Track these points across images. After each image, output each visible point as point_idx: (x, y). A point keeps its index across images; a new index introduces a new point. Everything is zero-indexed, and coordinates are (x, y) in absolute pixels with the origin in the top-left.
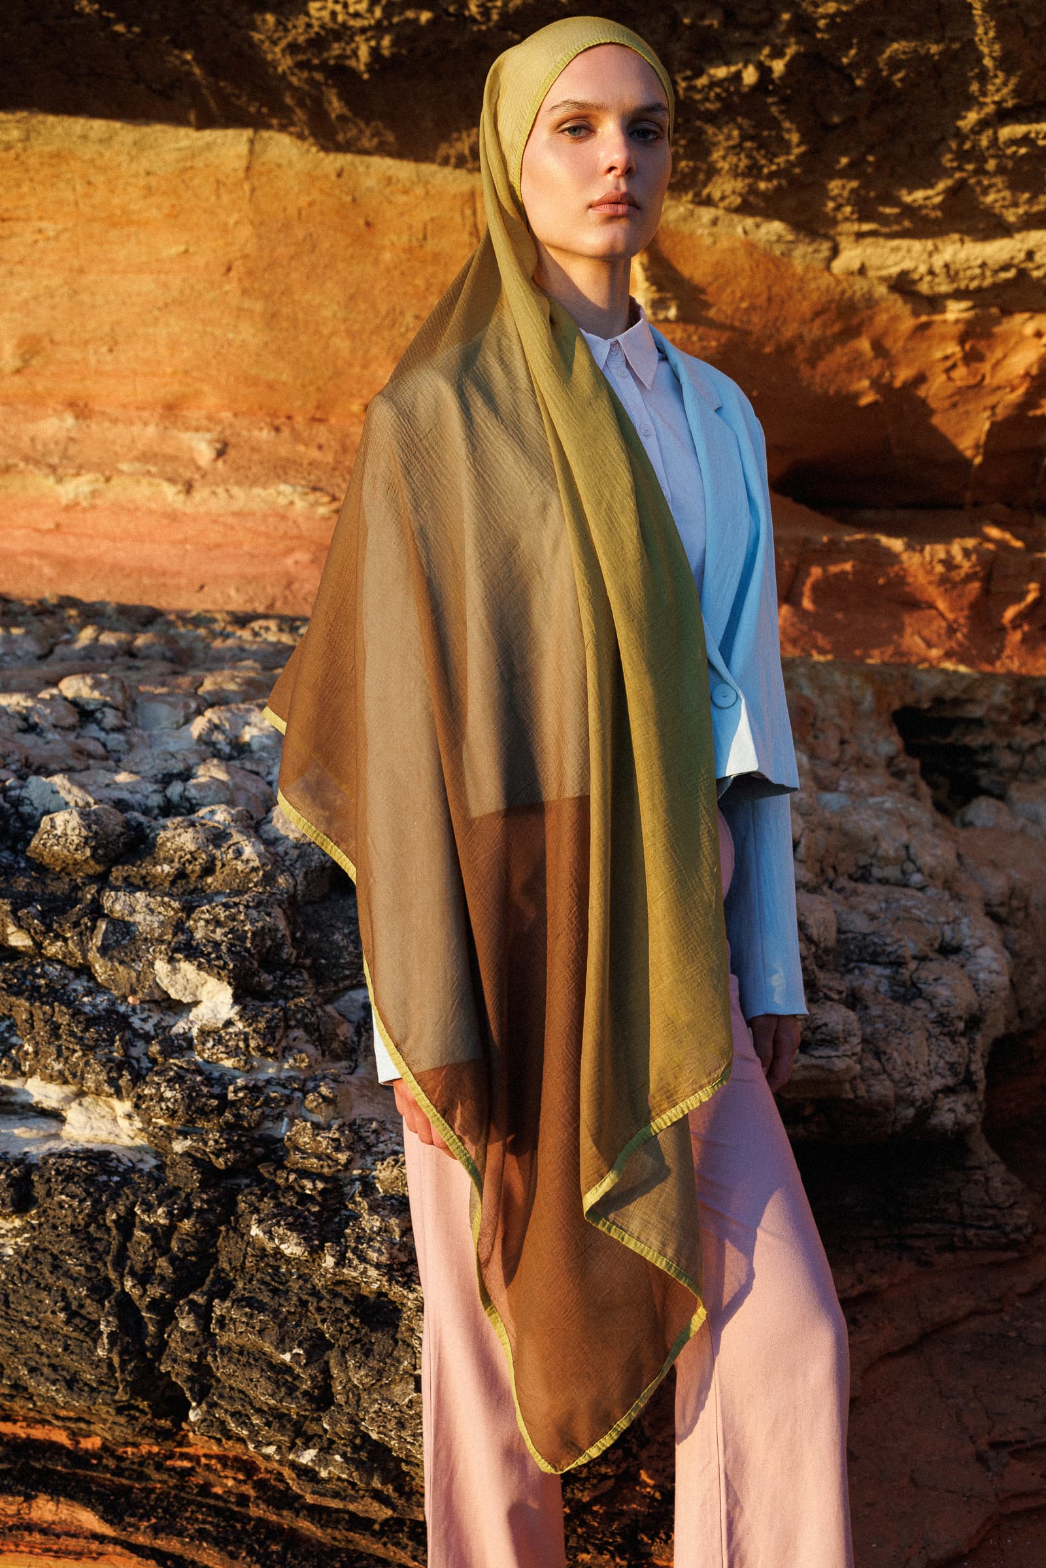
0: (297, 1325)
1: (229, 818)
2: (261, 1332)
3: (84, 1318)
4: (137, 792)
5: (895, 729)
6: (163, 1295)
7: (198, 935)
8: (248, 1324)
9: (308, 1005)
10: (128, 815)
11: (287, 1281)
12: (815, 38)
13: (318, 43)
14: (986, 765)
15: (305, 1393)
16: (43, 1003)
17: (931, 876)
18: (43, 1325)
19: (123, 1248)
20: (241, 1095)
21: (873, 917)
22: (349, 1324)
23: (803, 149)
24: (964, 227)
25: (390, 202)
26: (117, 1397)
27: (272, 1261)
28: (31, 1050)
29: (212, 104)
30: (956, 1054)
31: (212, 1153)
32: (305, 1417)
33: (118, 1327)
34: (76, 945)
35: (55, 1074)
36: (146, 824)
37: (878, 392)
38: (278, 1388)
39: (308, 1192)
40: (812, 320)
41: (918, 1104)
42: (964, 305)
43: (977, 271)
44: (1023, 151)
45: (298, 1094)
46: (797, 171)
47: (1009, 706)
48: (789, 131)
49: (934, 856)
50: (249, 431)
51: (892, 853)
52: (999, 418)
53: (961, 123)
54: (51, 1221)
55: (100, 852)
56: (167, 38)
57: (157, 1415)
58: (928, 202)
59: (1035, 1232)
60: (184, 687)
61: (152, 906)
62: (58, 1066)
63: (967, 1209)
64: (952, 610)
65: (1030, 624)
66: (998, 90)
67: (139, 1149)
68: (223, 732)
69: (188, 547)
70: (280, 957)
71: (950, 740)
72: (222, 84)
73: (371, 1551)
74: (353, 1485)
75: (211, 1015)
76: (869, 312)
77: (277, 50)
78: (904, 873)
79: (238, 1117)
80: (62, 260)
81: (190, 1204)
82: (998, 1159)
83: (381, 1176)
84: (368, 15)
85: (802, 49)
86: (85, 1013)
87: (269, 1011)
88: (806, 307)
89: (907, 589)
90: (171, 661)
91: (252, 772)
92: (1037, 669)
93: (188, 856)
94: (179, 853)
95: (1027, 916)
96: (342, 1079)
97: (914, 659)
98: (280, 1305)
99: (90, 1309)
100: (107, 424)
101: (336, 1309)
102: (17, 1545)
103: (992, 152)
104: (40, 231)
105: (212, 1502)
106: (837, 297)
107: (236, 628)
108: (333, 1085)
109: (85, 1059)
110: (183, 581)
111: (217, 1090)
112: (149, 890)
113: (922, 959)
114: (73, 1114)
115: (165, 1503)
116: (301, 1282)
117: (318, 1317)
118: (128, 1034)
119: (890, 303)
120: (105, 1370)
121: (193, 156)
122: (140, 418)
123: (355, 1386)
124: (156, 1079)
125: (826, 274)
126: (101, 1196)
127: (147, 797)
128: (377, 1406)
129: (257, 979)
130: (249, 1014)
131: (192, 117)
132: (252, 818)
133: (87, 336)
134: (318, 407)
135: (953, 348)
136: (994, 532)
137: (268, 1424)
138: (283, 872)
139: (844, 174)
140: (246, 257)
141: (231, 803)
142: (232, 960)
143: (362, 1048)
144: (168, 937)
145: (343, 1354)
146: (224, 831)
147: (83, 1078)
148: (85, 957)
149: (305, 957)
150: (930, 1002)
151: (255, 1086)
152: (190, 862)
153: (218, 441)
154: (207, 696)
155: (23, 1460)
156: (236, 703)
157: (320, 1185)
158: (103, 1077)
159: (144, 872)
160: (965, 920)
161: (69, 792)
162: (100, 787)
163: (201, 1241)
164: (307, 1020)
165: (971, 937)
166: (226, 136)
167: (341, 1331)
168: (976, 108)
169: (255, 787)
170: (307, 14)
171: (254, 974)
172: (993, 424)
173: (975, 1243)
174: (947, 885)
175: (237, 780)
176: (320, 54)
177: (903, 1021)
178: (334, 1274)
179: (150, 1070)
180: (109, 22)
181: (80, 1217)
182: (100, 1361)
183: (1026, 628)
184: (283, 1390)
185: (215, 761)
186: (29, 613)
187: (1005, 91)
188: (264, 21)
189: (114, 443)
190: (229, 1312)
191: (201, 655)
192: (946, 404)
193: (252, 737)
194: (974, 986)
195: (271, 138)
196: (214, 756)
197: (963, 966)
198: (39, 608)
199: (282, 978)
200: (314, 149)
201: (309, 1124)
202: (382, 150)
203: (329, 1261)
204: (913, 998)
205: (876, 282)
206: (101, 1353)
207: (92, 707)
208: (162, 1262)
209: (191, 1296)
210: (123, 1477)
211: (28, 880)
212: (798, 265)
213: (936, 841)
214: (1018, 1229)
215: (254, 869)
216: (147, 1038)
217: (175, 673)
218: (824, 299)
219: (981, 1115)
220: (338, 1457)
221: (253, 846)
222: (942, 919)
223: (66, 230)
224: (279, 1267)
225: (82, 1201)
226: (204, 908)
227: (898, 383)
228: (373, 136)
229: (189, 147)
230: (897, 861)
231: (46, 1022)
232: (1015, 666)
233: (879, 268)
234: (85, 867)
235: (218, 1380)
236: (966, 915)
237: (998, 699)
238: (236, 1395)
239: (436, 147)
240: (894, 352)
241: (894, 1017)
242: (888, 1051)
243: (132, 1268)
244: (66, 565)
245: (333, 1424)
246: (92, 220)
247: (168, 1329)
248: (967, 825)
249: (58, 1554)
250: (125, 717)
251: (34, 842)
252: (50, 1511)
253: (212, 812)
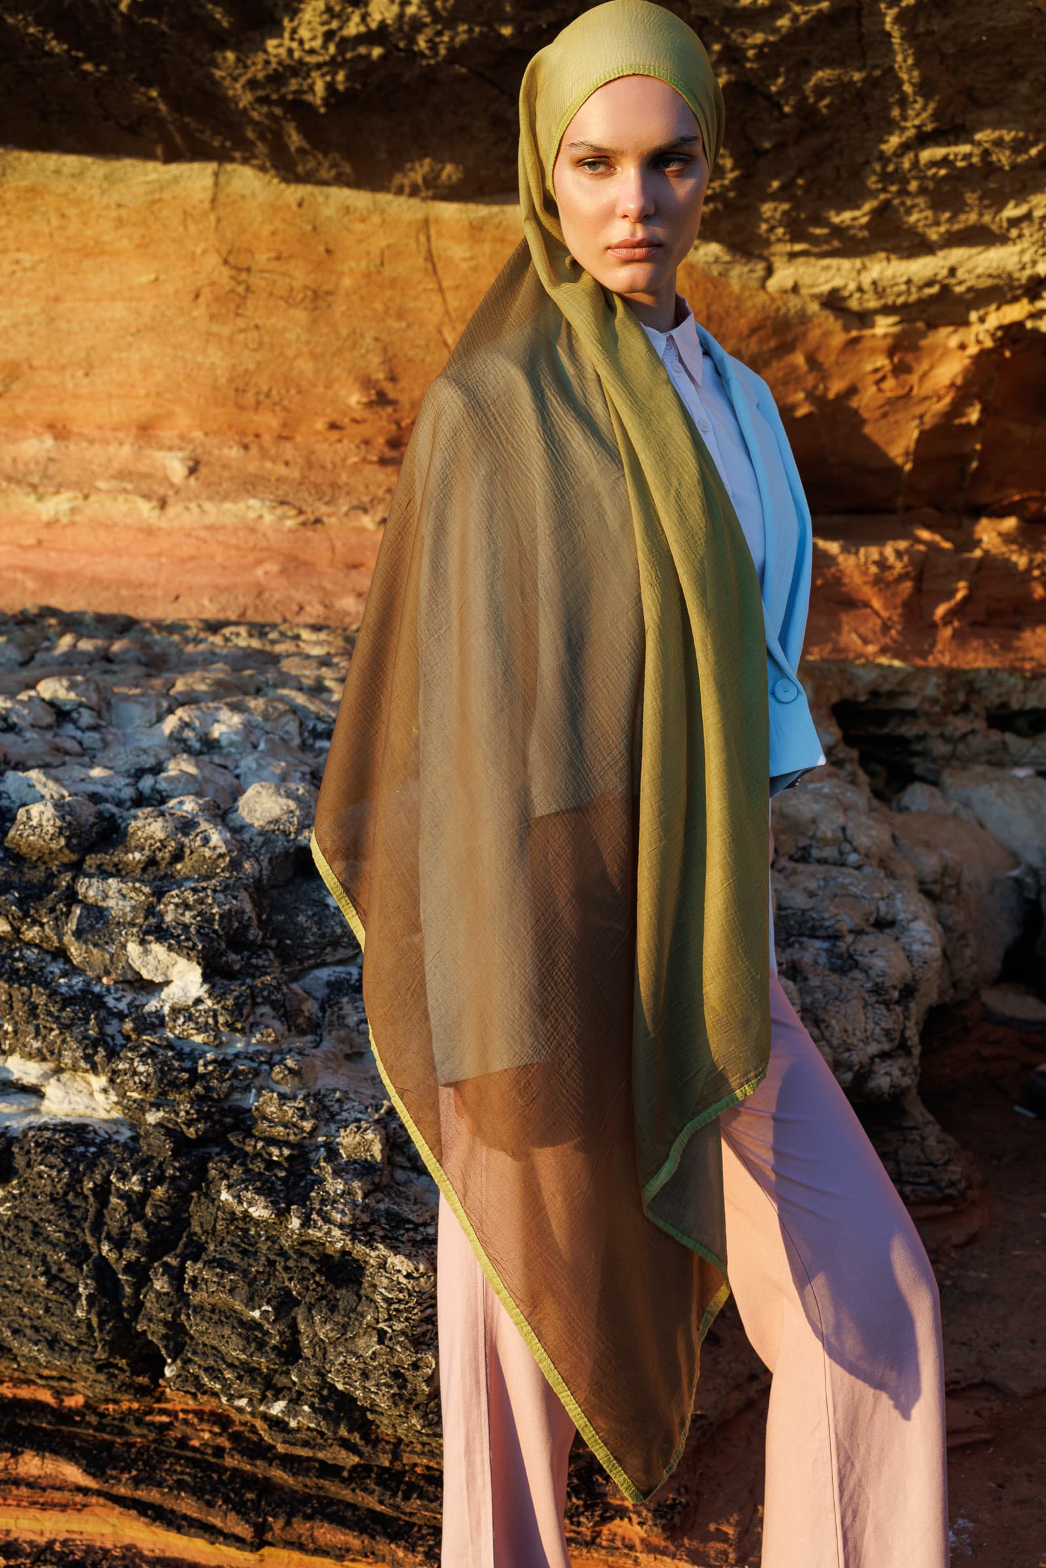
0: (267, 1283)
1: (197, 808)
2: (231, 1291)
3: (63, 1281)
4: (110, 786)
5: (834, 721)
6: (138, 1259)
7: (169, 918)
8: (219, 1284)
9: (274, 983)
10: (102, 807)
11: (256, 1243)
12: (743, 67)
13: (277, 78)
14: (922, 754)
15: (274, 1348)
16: (21, 985)
17: (867, 856)
18: (25, 1289)
19: (100, 1215)
20: (210, 1068)
21: (812, 895)
22: (315, 1282)
23: (736, 174)
24: (889, 246)
25: (348, 230)
26: (96, 1356)
27: (241, 1224)
28: (10, 1029)
29: (178, 139)
30: (891, 1021)
31: (184, 1123)
32: (275, 1371)
33: (96, 1289)
34: (52, 930)
35: (34, 1051)
36: (118, 815)
37: (812, 404)
38: (249, 1343)
39: (275, 1158)
40: (749, 336)
41: (856, 1068)
42: (892, 319)
43: (903, 287)
44: (943, 172)
45: (265, 1067)
46: (732, 194)
47: (941, 697)
48: (723, 156)
49: (870, 837)
50: (220, 449)
51: (829, 834)
52: (927, 426)
53: (884, 147)
54: (31, 1190)
55: (74, 841)
56: (133, 76)
57: (135, 1372)
58: (856, 223)
59: (969, 1187)
60: (158, 688)
61: (124, 891)
62: (36, 1044)
63: (903, 1167)
64: (886, 608)
65: (960, 620)
66: (918, 115)
67: (115, 1122)
68: (194, 729)
69: (163, 560)
70: (246, 938)
71: (886, 730)
72: (187, 119)
73: (340, 1497)
74: (322, 1434)
75: (182, 994)
76: (803, 328)
77: (238, 86)
78: (841, 853)
79: (208, 1089)
80: (39, 289)
81: (163, 1172)
82: (932, 1119)
83: (345, 1142)
84: (322, 51)
85: (733, 78)
86: (62, 994)
87: (237, 988)
88: (743, 324)
89: (844, 589)
90: (146, 665)
91: (220, 766)
92: (968, 663)
93: (158, 844)
94: (149, 842)
95: (959, 893)
96: (306, 1052)
97: (851, 655)
98: (250, 1265)
99: (70, 1273)
100: (84, 444)
101: (303, 1268)
102: (5, 1499)
103: (914, 173)
104: (17, 262)
105: (189, 1454)
106: (772, 314)
107: (208, 634)
108: (298, 1058)
109: (62, 1037)
110: (159, 593)
111: (188, 1064)
112: (122, 877)
113: (858, 932)
114: (52, 1089)
115: (145, 1457)
116: (269, 1243)
117: (285, 1276)
118: (103, 1013)
119: (822, 319)
120: (84, 1330)
121: (162, 189)
122: (116, 438)
123: (322, 1340)
124: (130, 1054)
125: (761, 293)
126: (78, 1166)
127: (120, 790)
128: (342, 1358)
129: (224, 959)
130: (218, 991)
131: (159, 151)
132: (218, 807)
133: (63, 361)
134: (285, 425)
135: (882, 361)
136: (925, 535)
137: (240, 1378)
138: (248, 858)
139: (774, 197)
140: (212, 284)
141: (199, 794)
142: (201, 941)
143: (326, 1023)
144: (139, 921)
145: (310, 1310)
146: (192, 820)
147: (60, 1055)
148: (60, 940)
149: (271, 938)
150: (866, 972)
151: (224, 1060)
152: (160, 850)
153: (190, 459)
154: (179, 697)
155: (9, 1419)
156: (206, 702)
157: (286, 1152)
158: (79, 1053)
159: (116, 860)
160: (899, 896)
161: (45, 785)
162: (74, 781)
163: (173, 1206)
164: (273, 997)
165: (905, 911)
166: (192, 170)
167: (307, 1289)
168: (897, 132)
169: (223, 780)
170: (265, 51)
171: (222, 954)
172: (922, 433)
173: (912, 1198)
174: (883, 864)
175: (207, 773)
176: (277, 90)
177: (841, 991)
178: (300, 1235)
179: (124, 1046)
180: (78, 61)
181: (59, 1186)
182: (79, 1321)
183: (956, 624)
184: (253, 1345)
185: (185, 756)
186: (11, 623)
187: (924, 115)
188: (225, 58)
189: (91, 462)
190: (200, 1272)
191: (175, 660)
192: (878, 413)
193: (221, 734)
194: (908, 957)
195: (234, 171)
196: (185, 751)
197: (897, 939)
198: (20, 617)
199: (249, 958)
200: (276, 181)
201: (275, 1095)
202: (340, 180)
203: (295, 1223)
204: (851, 969)
205: (808, 299)
206: (80, 1314)
207: (68, 707)
208: (137, 1227)
209: (165, 1259)
210: (105, 1432)
211: (6, 869)
212: (735, 285)
213: (871, 822)
214: (952, 1184)
215: (221, 856)
216: (121, 1017)
217: (149, 676)
218: (760, 316)
219: (917, 1079)
220: (306, 1408)
221: (220, 833)
222: (877, 895)
223: (41, 261)
224: (248, 1230)
225: (60, 1171)
226: (173, 893)
227: (831, 395)
228: (331, 167)
229: (158, 181)
230: (836, 842)
231: (24, 1003)
232: (946, 660)
233: (812, 286)
234: (60, 856)
235: (192, 1338)
236: (899, 891)
237: (930, 691)
238: (209, 1351)
239: (391, 177)
240: (826, 366)
241: (832, 987)
242: (827, 1019)
243: (108, 1233)
244: (48, 579)
245: (301, 1375)
246: (65, 251)
247: (144, 1291)
248: (902, 809)
249: (44, 1507)
250: (99, 715)
251: (12, 833)
252: (36, 1466)
253: (181, 803)
